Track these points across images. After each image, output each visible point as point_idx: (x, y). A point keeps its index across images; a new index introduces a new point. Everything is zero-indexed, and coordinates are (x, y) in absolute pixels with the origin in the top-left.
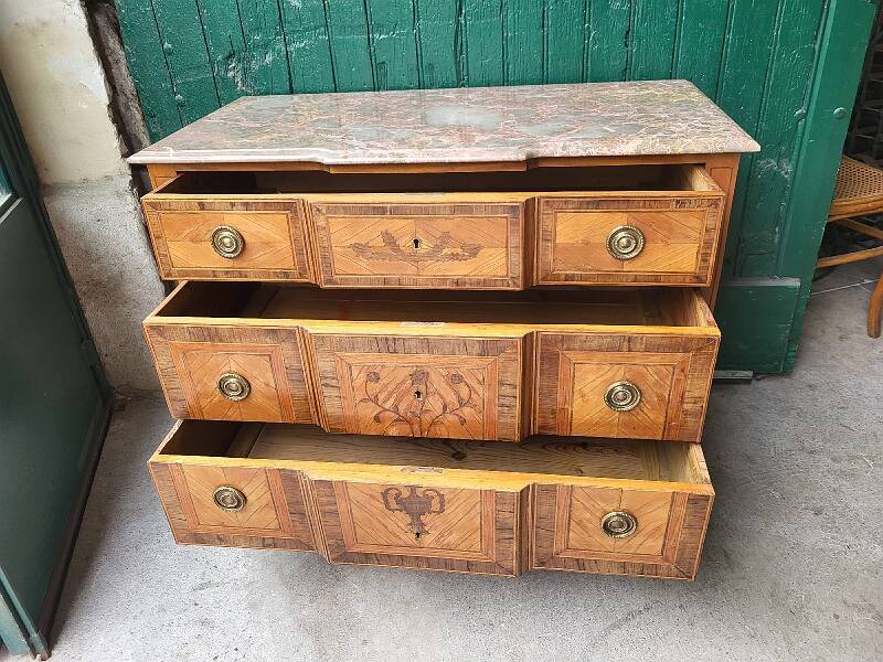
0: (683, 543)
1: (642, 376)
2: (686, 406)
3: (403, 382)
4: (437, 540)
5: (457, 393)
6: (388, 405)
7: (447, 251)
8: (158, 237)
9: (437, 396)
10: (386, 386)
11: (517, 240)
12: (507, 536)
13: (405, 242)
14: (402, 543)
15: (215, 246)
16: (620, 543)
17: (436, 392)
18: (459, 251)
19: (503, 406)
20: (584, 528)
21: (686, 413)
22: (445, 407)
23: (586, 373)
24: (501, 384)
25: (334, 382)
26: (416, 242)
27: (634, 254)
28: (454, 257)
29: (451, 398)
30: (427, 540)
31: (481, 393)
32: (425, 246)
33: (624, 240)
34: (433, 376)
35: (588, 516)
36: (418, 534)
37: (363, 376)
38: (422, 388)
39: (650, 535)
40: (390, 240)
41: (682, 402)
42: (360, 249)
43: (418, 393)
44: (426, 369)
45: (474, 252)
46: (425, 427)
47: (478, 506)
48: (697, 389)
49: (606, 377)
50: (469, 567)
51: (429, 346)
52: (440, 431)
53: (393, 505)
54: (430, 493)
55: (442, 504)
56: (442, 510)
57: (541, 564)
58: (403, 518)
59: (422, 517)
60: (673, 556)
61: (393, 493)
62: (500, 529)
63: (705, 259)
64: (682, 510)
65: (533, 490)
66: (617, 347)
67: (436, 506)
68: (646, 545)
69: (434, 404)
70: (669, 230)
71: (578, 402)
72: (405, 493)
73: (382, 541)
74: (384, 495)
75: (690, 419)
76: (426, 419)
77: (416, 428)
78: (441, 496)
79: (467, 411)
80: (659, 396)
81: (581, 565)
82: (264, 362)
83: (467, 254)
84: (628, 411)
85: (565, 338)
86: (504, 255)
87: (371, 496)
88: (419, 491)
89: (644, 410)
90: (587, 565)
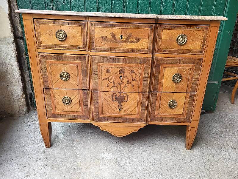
0: (188, 110)
1: (182, 72)
2: (193, 81)
3: (117, 73)
4: (125, 111)
5: (132, 76)
6: (112, 81)
7: (130, 40)
8: (38, 33)
9: (126, 78)
10: (112, 74)
11: (151, 37)
12: (144, 108)
13: (118, 36)
14: (115, 113)
15: (57, 36)
16: (173, 111)
17: (126, 76)
18: (134, 40)
19: (144, 80)
20: (163, 106)
21: (193, 83)
22: (128, 81)
23: (168, 71)
24: (145, 73)
25: (96, 73)
26: (121, 36)
28: (132, 42)
29: (130, 78)
30: (122, 111)
31: (139, 76)
32: (124, 38)
33: (181, 39)
34: (126, 71)
35: (165, 102)
36: (120, 109)
37: (105, 71)
38: (122, 75)
39: (180, 108)
40: (113, 36)
42: (104, 38)
43: (121, 77)
44: (124, 69)
45: (138, 40)
46: (122, 88)
47: (137, 99)
48: (196, 76)
49: (173, 72)
50: (133, 120)
51: (126, 61)
52: (126, 89)
53: (114, 99)
54: (125, 95)
55: (128, 98)
56: (127, 100)
57: (152, 119)
58: (117, 103)
59: (122, 103)
60: (185, 114)
61: (115, 95)
62: (142, 106)
63: (203, 46)
64: (188, 99)
65: (151, 94)
66: (176, 63)
67: (126, 99)
68: (179, 111)
69: (125, 80)
70: (194, 36)
71: (164, 80)
72: (118, 95)
73: (110, 113)
74: (112, 96)
75: (194, 85)
76: (122, 86)
77: (119, 88)
78: (128, 96)
79: (134, 82)
80: (186, 78)
81: (162, 119)
82: (75, 67)
83: (136, 41)
84: (178, 83)
85: (163, 60)
86: (147, 42)
87: (108, 96)
88: (122, 94)
89: (182, 83)
90: (163, 119)
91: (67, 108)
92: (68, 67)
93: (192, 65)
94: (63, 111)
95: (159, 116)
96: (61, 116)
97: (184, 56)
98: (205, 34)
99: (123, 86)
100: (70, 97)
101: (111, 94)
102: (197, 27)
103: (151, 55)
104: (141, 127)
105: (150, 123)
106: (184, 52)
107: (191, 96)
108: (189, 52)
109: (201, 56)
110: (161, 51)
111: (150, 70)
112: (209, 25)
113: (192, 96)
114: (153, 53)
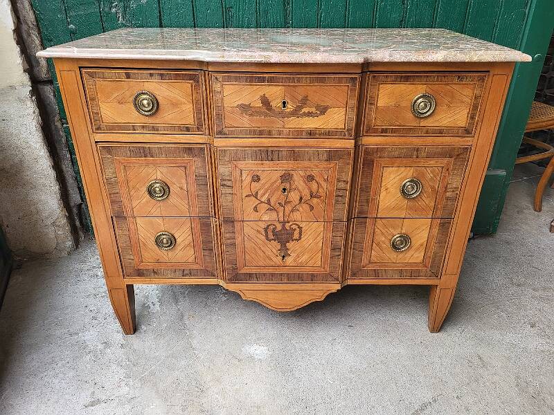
0: (435, 254)
1: (423, 175)
2: (448, 194)
3: (275, 182)
4: (295, 260)
5: (310, 188)
6: (264, 199)
7: (305, 110)
8: (92, 99)
9: (296, 191)
10: (264, 184)
11: (353, 102)
12: (337, 254)
13: (276, 103)
14: (273, 264)
15: (135, 105)
16: (401, 256)
18: (313, 110)
19: (338, 196)
20: (380, 247)
21: (447, 199)
22: (301, 198)
23: (390, 173)
24: (339, 181)
25: (229, 183)
26: (284, 103)
27: (428, 113)
28: (309, 114)
29: (306, 193)
30: (289, 260)
31: (325, 187)
32: (290, 107)
33: (422, 104)
34: (295, 177)
35: (383, 239)
36: (284, 257)
37: (249, 179)
38: (288, 186)
39: (418, 249)
40: (266, 102)
41: (446, 191)
42: (245, 108)
43: (285, 189)
45: (323, 110)
46: (287, 214)
47: (322, 234)
48: (455, 182)
49: (402, 176)
50: (313, 278)
51: (294, 155)
52: (296, 216)
53: (271, 237)
54: (294, 227)
55: (300, 234)
56: (300, 238)
57: (354, 274)
58: (276, 245)
59: (288, 244)
60: (429, 262)
61: (272, 227)
62: (333, 249)
63: (472, 118)
64: (436, 231)
65: (354, 222)
66: (410, 156)
67: (296, 235)
68: (415, 256)
69: (294, 196)
70: (453, 97)
71: (383, 194)
72: (279, 227)
73: (261, 264)
74: (266, 230)
75: (449, 203)
76: (288, 208)
77: (281, 214)
78: (300, 228)
79: (315, 200)
80: (433, 188)
81: (376, 274)
82: (181, 172)
83: (319, 112)
84: (414, 198)
85: (379, 150)
86: (344, 113)
87: (258, 231)
88: (287, 226)
89: (423, 198)
90: (380, 274)
91: (166, 255)
92: (164, 170)
93: (446, 160)
94: (158, 261)
95: (371, 267)
96: (154, 272)
97: (429, 140)
98: (477, 92)
99: (290, 209)
100: (172, 233)
101: (263, 225)
102: (459, 77)
103: (353, 141)
104: (330, 292)
105: (350, 282)
106: (428, 132)
107: (442, 225)
108: (440, 132)
109: (468, 141)
110: (376, 131)
111: (350, 174)
112: (488, 71)
113: (445, 225)
114: (357, 137)
